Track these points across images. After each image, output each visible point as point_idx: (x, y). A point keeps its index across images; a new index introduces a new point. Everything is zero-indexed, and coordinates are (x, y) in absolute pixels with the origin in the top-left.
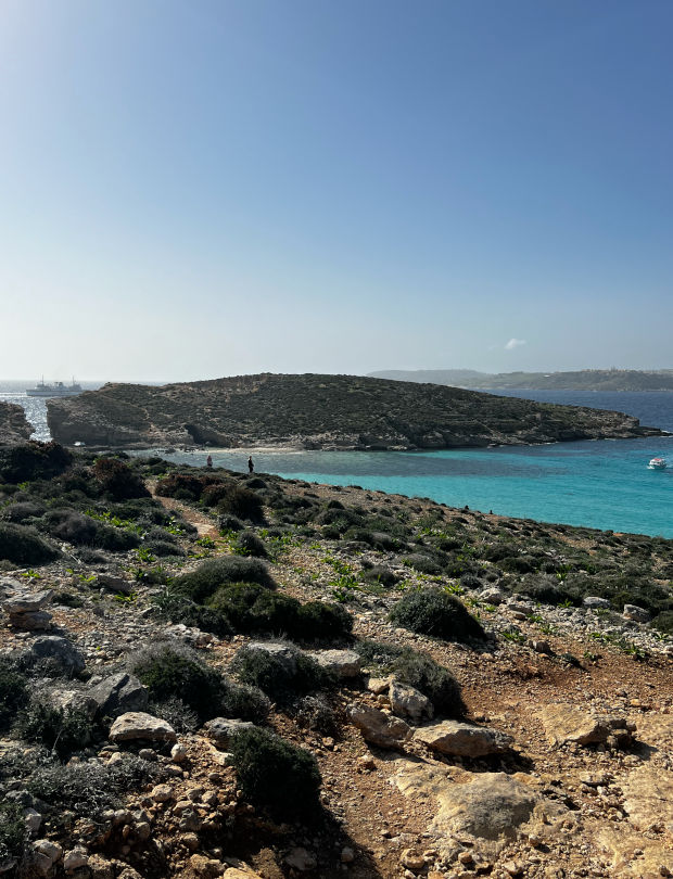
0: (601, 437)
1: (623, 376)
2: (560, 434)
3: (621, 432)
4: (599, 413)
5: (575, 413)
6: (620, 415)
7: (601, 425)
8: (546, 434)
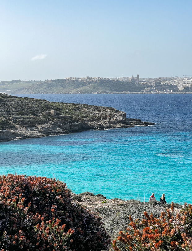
0: (102, 128)
1: (96, 82)
2: (70, 126)
3: (114, 123)
4: (96, 108)
5: (79, 109)
6: (112, 109)
7: (99, 118)
8: (60, 127)
